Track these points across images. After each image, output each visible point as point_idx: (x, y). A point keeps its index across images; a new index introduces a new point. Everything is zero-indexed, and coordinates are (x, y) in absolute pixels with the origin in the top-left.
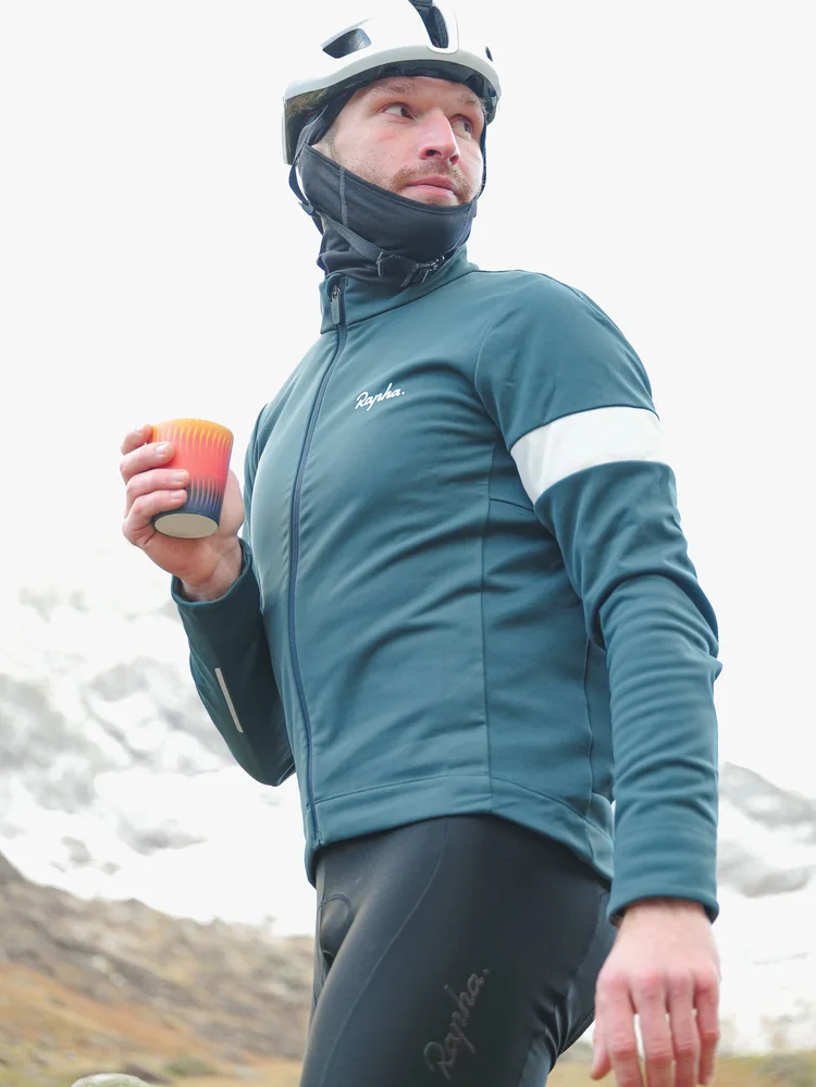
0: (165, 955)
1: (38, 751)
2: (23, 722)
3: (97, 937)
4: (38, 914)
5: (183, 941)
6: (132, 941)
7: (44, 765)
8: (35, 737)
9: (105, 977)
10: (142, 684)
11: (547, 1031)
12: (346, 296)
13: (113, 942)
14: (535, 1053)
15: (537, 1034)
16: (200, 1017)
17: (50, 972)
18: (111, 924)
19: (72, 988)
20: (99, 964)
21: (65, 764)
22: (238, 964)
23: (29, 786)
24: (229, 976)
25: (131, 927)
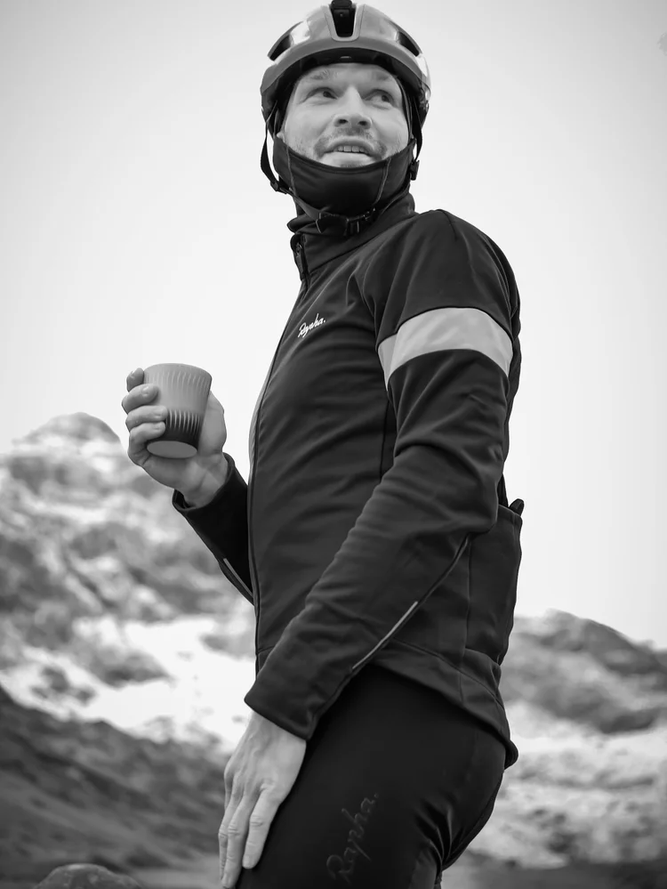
0: (127, 768)
1: (27, 599)
2: (16, 574)
3: (72, 751)
4: (24, 731)
5: (142, 756)
6: (100, 755)
7: (31, 610)
8: (25, 587)
9: (77, 785)
10: (111, 547)
11: (432, 843)
12: (306, 250)
13: (84, 756)
14: (421, 861)
15: (424, 846)
16: (156, 819)
17: (32, 779)
18: (84, 742)
19: (51, 793)
20: (74, 774)
21: (48, 609)
22: (187, 777)
23: (18, 626)
24: (179, 787)
25: (100, 744)
